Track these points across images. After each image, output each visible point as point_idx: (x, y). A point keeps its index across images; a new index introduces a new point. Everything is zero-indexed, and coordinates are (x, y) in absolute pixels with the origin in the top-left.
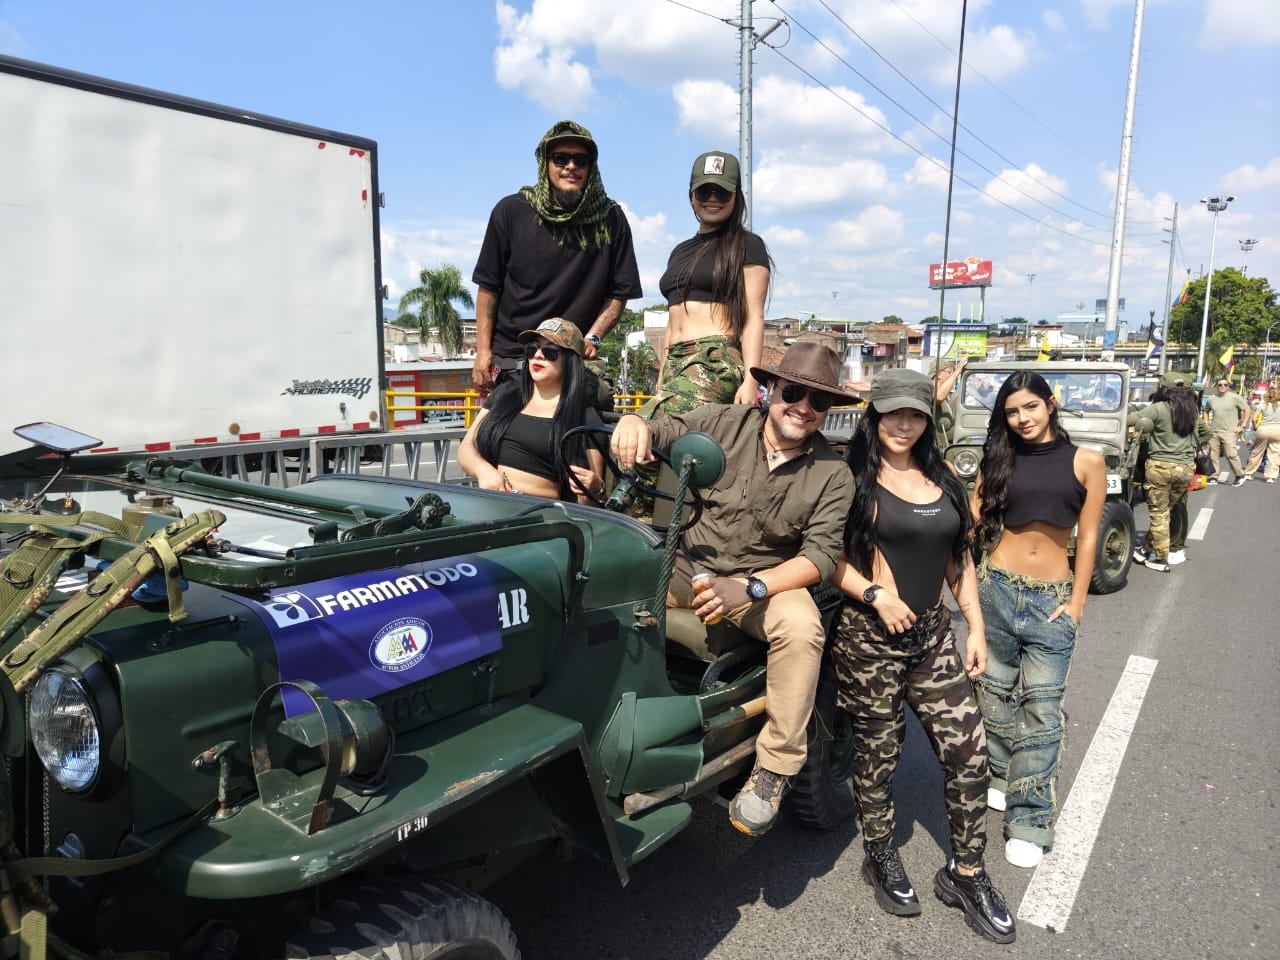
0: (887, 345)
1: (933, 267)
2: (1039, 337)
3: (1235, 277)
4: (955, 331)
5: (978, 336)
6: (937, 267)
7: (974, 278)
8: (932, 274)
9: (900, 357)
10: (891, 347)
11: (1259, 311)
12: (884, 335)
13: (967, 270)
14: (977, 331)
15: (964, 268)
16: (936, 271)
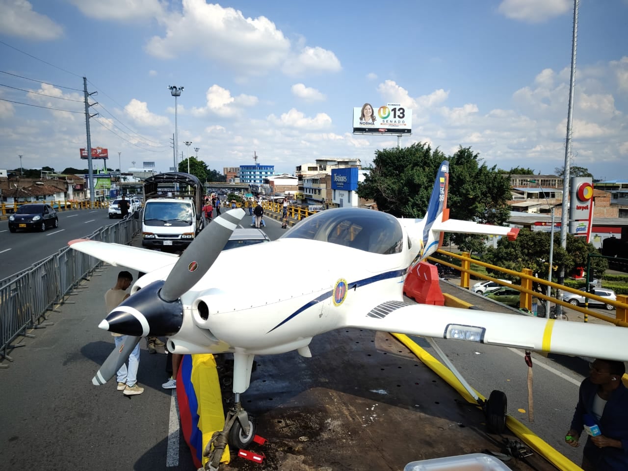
0: (80, 185)
1: (82, 150)
2: (125, 179)
3: (194, 161)
4: (98, 178)
5: (107, 179)
6: (84, 150)
7: (100, 155)
8: (81, 153)
9: (85, 189)
10: (81, 185)
11: (202, 172)
12: (77, 180)
13: (97, 152)
14: (106, 178)
15: (95, 151)
16: (83, 152)
